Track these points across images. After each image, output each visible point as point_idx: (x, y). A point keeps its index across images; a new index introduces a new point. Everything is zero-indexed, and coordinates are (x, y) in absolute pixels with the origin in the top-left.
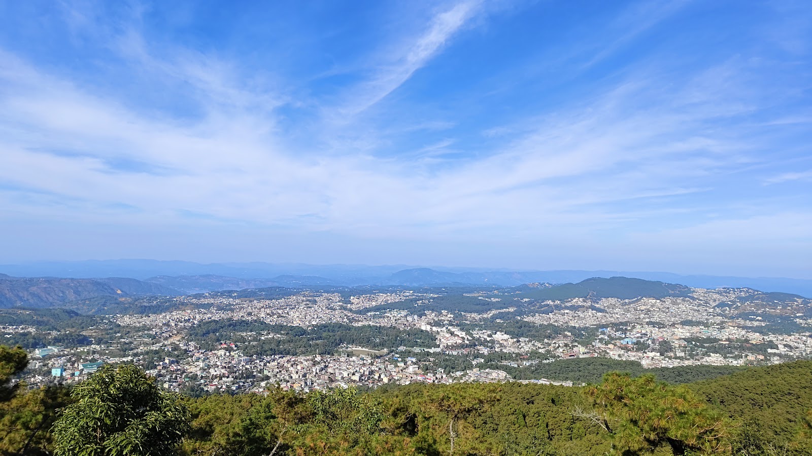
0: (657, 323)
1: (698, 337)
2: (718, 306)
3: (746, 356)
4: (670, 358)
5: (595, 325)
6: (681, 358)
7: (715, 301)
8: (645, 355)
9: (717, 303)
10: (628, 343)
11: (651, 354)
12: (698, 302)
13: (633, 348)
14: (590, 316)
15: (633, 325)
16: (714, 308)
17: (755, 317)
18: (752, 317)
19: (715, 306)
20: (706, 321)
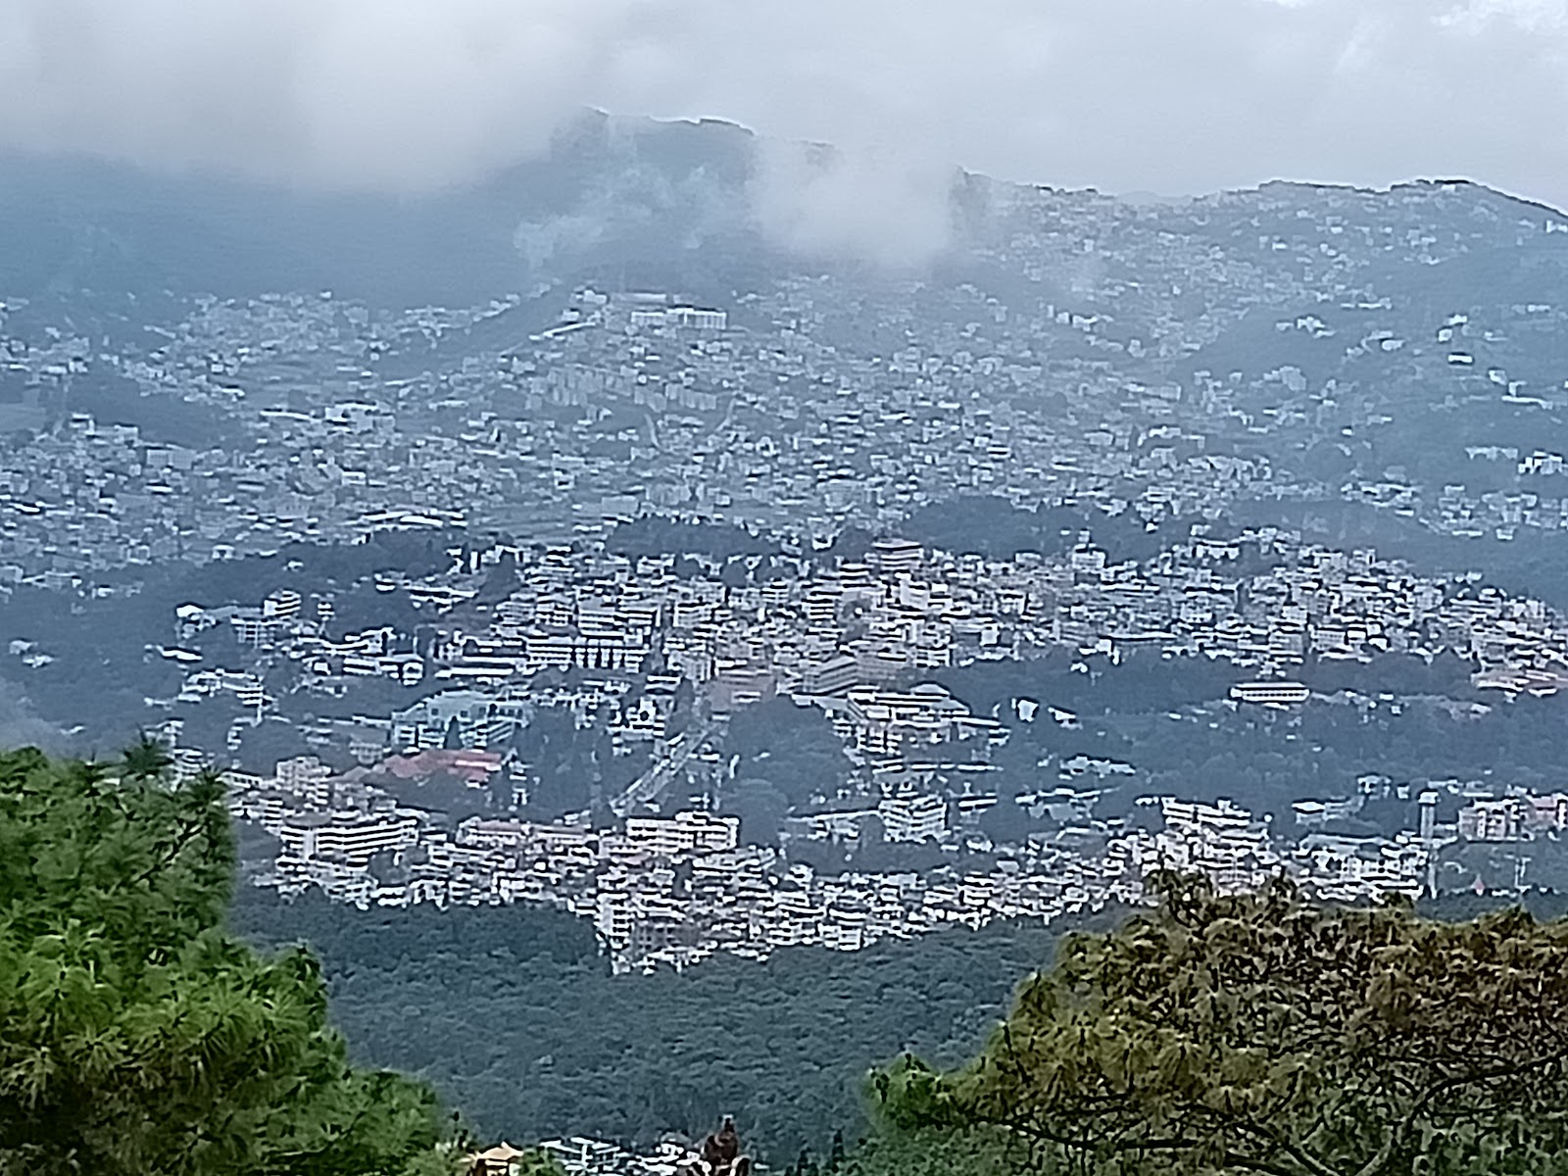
0: (703, 536)
1: (1058, 656)
2: (1215, 359)
3: (1447, 810)
4: (827, 861)
5: (134, 573)
6: (921, 859)
7: (1190, 309)
8: (609, 845)
9: (1210, 326)
10: (452, 742)
11: (667, 837)
12: (1052, 326)
13: (500, 783)
14: (79, 480)
15: (494, 555)
16: (1182, 372)
17: (1512, 453)
18: (1491, 452)
19: (1198, 360)
20: (1116, 508)
